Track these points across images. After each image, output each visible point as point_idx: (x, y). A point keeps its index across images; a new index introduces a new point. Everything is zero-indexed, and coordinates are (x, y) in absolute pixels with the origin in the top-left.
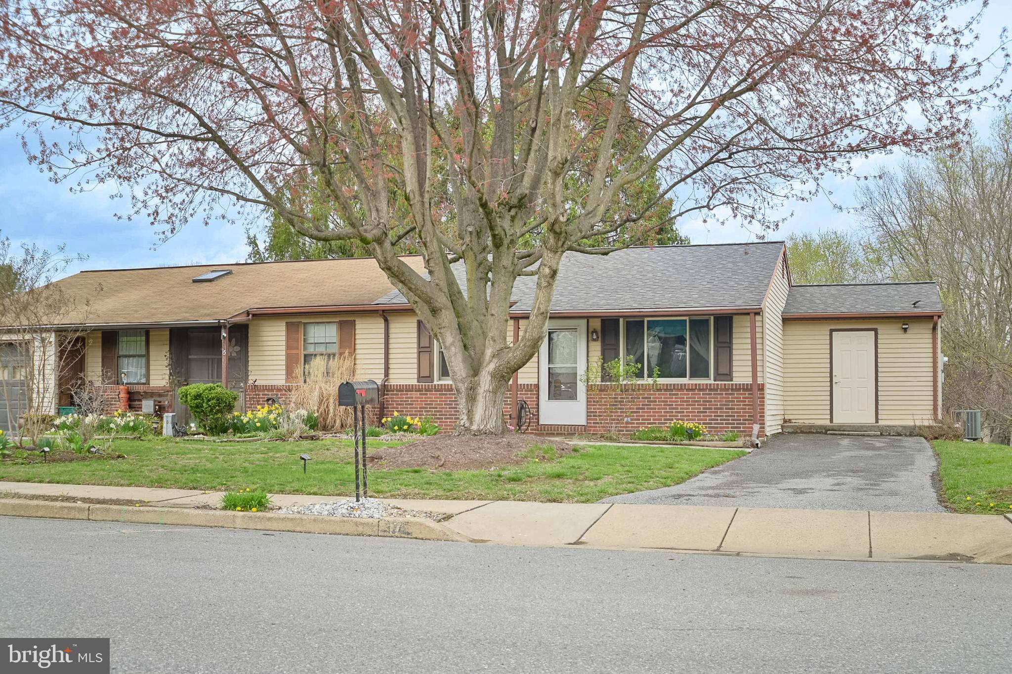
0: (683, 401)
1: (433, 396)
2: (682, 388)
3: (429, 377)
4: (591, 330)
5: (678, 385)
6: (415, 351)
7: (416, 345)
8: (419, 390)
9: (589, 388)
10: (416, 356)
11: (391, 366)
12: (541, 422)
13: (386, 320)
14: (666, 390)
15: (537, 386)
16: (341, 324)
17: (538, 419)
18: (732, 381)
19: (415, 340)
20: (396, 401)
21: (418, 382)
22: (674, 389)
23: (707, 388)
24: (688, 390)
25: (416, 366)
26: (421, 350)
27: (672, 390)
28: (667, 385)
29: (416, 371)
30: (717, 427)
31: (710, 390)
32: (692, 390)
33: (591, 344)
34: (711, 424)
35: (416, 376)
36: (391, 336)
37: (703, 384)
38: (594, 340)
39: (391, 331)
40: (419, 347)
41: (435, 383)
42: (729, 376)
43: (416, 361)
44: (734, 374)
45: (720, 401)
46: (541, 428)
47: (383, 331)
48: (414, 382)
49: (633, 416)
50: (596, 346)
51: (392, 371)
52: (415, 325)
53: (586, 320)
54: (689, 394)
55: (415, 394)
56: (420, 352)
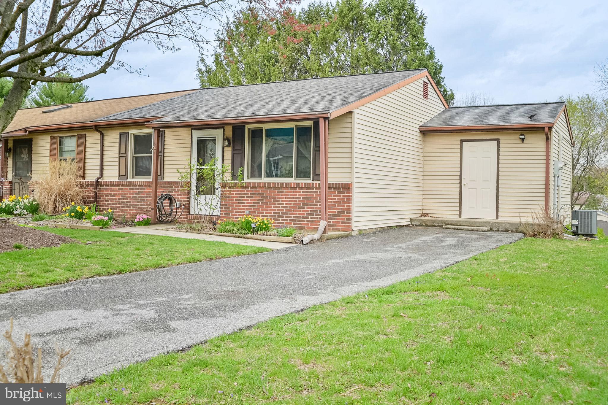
0: (288, 198)
1: (125, 190)
2: (286, 186)
3: (125, 176)
4: (225, 137)
5: (283, 183)
6: (117, 156)
7: (118, 152)
8: (118, 186)
9: (223, 185)
10: (117, 160)
11: (105, 168)
12: (191, 213)
13: (102, 135)
14: (275, 188)
15: (189, 184)
16: (78, 136)
17: (189, 209)
18: (327, 180)
19: (118, 148)
20: (105, 194)
21: (119, 179)
22: (281, 187)
23: (305, 187)
24: (291, 188)
25: (117, 167)
26: (121, 155)
27: (279, 188)
28: (275, 183)
29: (117, 171)
31: (308, 188)
32: (294, 188)
33: (226, 149)
34: (308, 218)
35: (117, 175)
36: (105, 145)
37: (302, 183)
38: (227, 146)
39: (105, 141)
40: (120, 153)
41: (129, 180)
43: (117, 163)
44: (329, 175)
45: (315, 198)
46: (189, 217)
47: (99, 141)
48: (116, 179)
49: (251, 209)
50: (229, 151)
51: (104, 171)
52: (118, 137)
53: (222, 129)
54: (292, 192)
55: (116, 189)
56: (120, 157)
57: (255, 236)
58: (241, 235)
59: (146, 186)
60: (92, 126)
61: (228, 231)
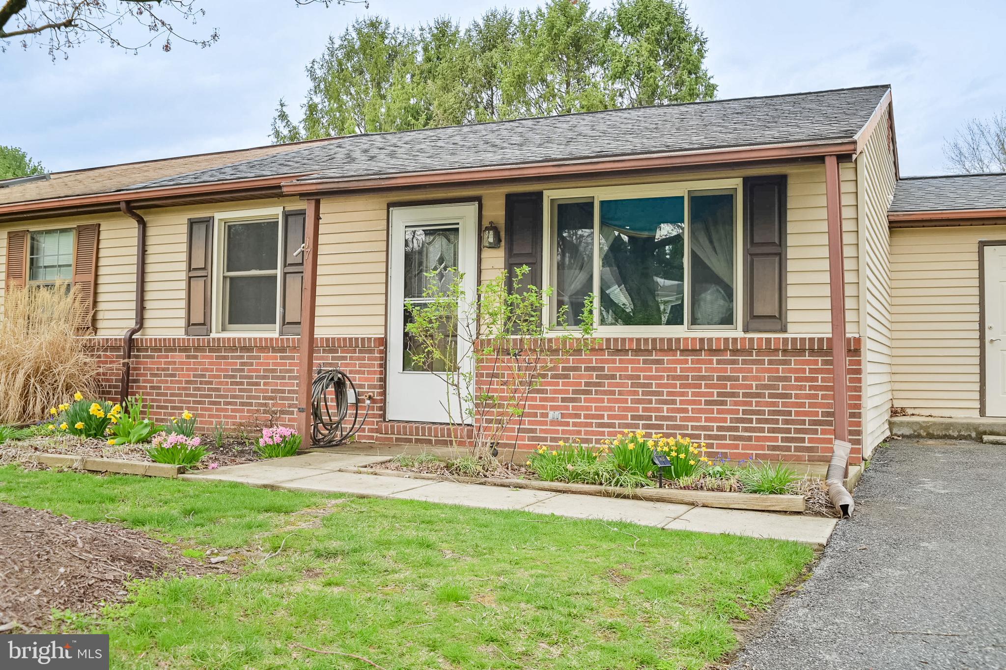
0: (675, 378)
1: (205, 359)
2: (670, 347)
3: (204, 324)
4: (485, 223)
5: (662, 340)
6: (183, 276)
7: (184, 266)
8: (185, 349)
9: (481, 347)
10: (183, 285)
11: (148, 305)
12: (389, 417)
13: (143, 225)
14: (638, 351)
15: (383, 342)
16: (80, 230)
17: (383, 409)
18: (784, 330)
19: (184, 257)
20: (151, 369)
21: (187, 333)
22: (654, 348)
23: (726, 350)
24: (685, 351)
25: (183, 304)
26: (193, 274)
27: (648, 352)
28: (638, 340)
29: (183, 313)
30: (750, 438)
31: (735, 352)
32: (694, 351)
33: (487, 254)
34: (736, 429)
35: (182, 323)
36: (150, 250)
37: (718, 339)
38: (492, 247)
39: (150, 241)
40: (190, 269)
41: (214, 335)
42: (778, 320)
43: (183, 295)
44: (791, 317)
45: (756, 378)
47: (135, 241)
48: (180, 334)
49: (567, 408)
50: (496, 259)
51: (148, 314)
52: (185, 229)
53: (476, 204)
54: (686, 362)
55: (179, 357)
56: (190, 278)
57: (665, 492)
58: (628, 491)
60: (118, 203)
61: (575, 477)
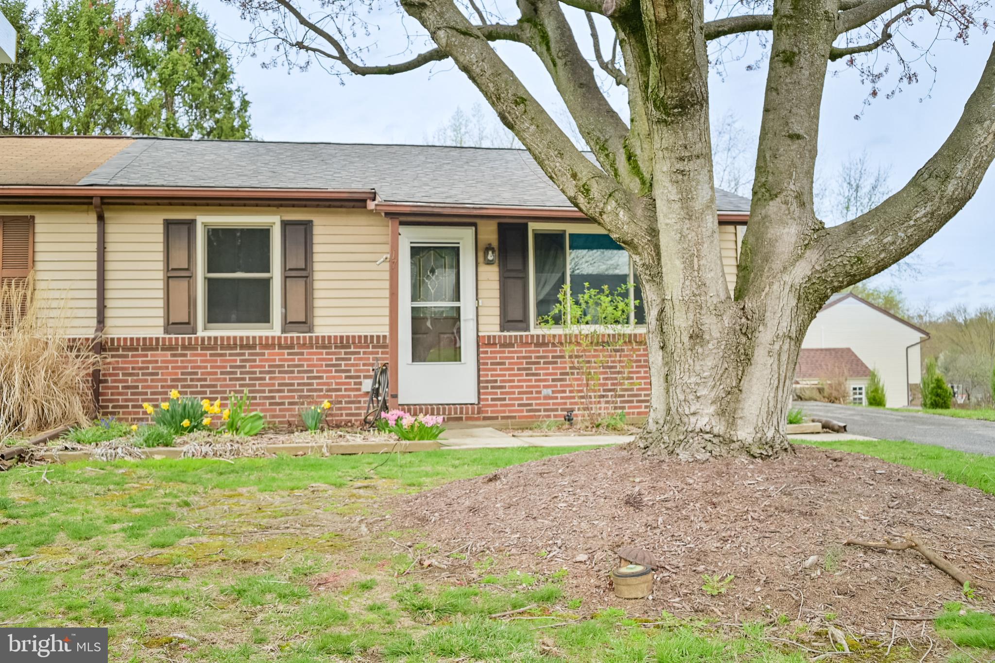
1: (197, 357)
3: (188, 323)
5: (619, 335)
6: (161, 275)
7: (161, 266)
10: (161, 284)
11: (109, 303)
13: (102, 222)
14: (608, 343)
16: (5, 224)
19: (161, 256)
20: (123, 368)
21: (166, 331)
25: (161, 303)
26: (171, 274)
27: (615, 344)
29: (161, 313)
33: (483, 269)
35: (161, 322)
36: (110, 247)
38: (489, 263)
39: (110, 238)
40: (167, 268)
41: (201, 333)
43: (161, 294)
47: (94, 238)
48: (159, 333)
49: (556, 386)
50: (491, 275)
51: (109, 313)
52: (160, 228)
53: (474, 228)
55: (162, 356)
56: (169, 277)
59: (267, 346)
60: (91, 197)
